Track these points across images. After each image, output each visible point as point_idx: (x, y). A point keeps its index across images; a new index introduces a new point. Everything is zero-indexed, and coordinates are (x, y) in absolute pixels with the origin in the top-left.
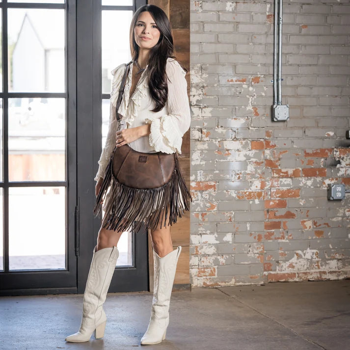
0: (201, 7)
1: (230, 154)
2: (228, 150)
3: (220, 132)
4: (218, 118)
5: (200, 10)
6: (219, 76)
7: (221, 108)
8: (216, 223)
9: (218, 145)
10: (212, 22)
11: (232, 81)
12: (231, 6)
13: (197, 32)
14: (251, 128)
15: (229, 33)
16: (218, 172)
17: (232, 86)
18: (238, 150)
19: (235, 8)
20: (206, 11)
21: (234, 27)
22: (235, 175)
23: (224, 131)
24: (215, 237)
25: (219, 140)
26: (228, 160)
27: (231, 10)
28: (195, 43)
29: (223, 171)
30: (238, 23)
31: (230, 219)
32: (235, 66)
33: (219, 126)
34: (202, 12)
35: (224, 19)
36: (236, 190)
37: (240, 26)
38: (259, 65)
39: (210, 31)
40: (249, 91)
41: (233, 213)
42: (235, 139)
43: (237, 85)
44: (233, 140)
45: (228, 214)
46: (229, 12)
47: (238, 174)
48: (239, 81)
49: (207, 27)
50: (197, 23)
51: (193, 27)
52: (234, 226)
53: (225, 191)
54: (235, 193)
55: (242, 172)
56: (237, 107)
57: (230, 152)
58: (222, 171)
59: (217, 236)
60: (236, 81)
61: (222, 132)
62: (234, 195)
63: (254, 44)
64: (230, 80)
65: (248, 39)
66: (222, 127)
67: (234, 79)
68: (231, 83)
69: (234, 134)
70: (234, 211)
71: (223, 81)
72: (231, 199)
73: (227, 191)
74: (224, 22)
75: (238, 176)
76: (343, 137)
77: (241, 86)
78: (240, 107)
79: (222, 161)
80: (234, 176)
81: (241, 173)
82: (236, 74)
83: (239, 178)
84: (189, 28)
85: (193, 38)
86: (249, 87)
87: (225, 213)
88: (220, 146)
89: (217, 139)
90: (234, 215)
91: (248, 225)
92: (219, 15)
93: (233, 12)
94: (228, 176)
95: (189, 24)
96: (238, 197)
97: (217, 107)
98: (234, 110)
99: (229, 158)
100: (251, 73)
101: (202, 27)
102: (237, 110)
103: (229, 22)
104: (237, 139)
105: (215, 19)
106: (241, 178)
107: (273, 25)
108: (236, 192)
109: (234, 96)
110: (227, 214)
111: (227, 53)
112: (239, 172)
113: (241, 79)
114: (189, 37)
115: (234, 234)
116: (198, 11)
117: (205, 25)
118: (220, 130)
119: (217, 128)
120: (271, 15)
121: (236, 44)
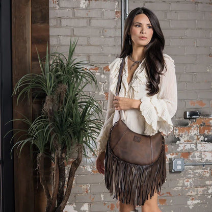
0: (58, 4)
5: (58, 7)
8: (74, 195)
10: (68, 18)
12: (84, 3)
13: (55, 27)
14: (103, 111)
15: (83, 27)
19: (88, 5)
20: (62, 7)
21: (87, 22)
24: (74, 207)
27: (84, 7)
28: (53, 36)
30: (91, 18)
31: (87, 191)
32: (89, 57)
34: (59, 9)
35: (79, 15)
36: (91, 166)
37: (93, 21)
38: (110, 56)
39: (67, 26)
40: (101, 78)
41: (89, 186)
46: (83, 9)
48: (92, 69)
49: (64, 22)
50: (55, 18)
51: (52, 22)
52: (90, 197)
53: (81, 167)
54: (90, 168)
56: (91, 93)
59: (75, 206)
62: (90, 170)
63: (105, 37)
64: (84, 69)
65: (100, 33)
67: (88, 68)
70: (89, 184)
72: (87, 173)
73: (83, 166)
74: (78, 18)
75: (92, 153)
76: (181, 117)
78: (94, 92)
80: (89, 153)
81: (95, 150)
83: (94, 155)
84: (48, 23)
85: (52, 32)
86: (101, 75)
87: (82, 186)
90: (90, 188)
91: (102, 196)
92: (74, 11)
93: (86, 9)
95: (49, 19)
96: (93, 171)
98: (88, 95)
100: (103, 62)
101: (59, 22)
102: (91, 95)
103: (83, 18)
105: (71, 15)
107: (120, 20)
111: (82, 45)
113: (94, 68)
114: (48, 31)
115: (90, 204)
116: (56, 8)
117: (62, 20)
120: (118, 12)
121: (89, 37)
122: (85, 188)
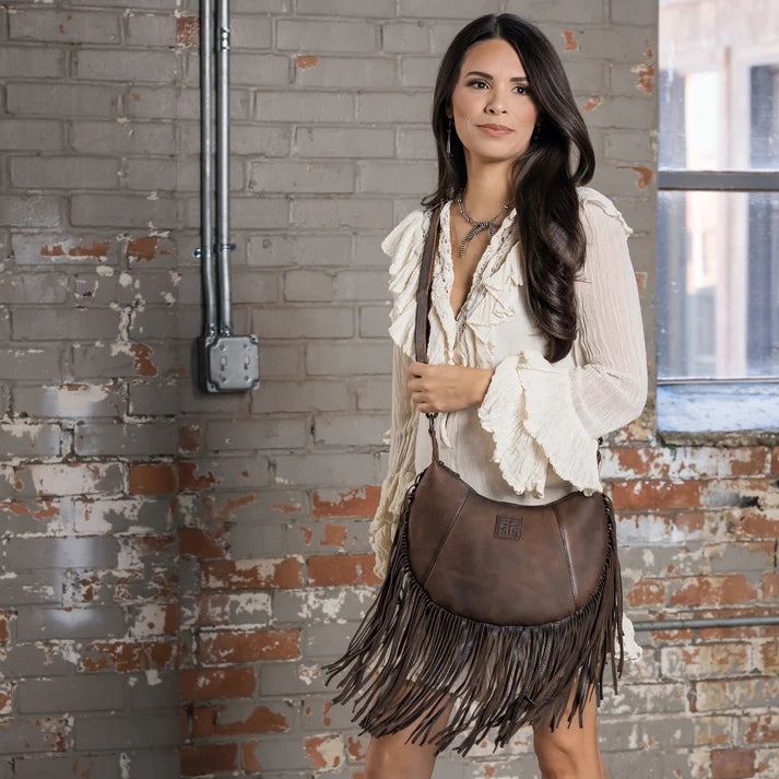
1: (56, 511)
2: (48, 498)
3: (20, 435)
4: (13, 383)
6: (11, 234)
7: (22, 348)
8: (10, 759)
9: (12, 481)
11: (58, 251)
14: (127, 419)
15: (46, 81)
16: (12, 575)
17: (60, 269)
18: (84, 498)
21: (61, 61)
22: (75, 586)
23: (34, 430)
25: (16, 462)
26: (50, 534)
29: (30, 571)
30: (76, 46)
31: (61, 744)
32: (69, 200)
33: (17, 414)
35: (27, 31)
36: (78, 640)
37: (84, 57)
38: (153, 197)
40: (118, 286)
41: (71, 721)
42: (73, 459)
43: (77, 264)
44: (65, 462)
45: (51, 726)
46: (42, 7)
47: (85, 583)
48: (83, 252)
52: (75, 769)
53: (39, 645)
54: (75, 650)
55: (101, 574)
56: (77, 346)
57: (54, 504)
58: (28, 573)
60: (72, 253)
61: (26, 435)
62: (73, 657)
63: (134, 120)
64: (50, 249)
65: (114, 103)
66: (25, 415)
67: (66, 245)
68: (54, 258)
69: (68, 441)
70: (71, 713)
71: (27, 253)
72: (62, 669)
73: (46, 644)
74: (24, 43)
75: (84, 590)
77: (89, 270)
78: (88, 344)
79: (26, 536)
80: (70, 590)
81: (95, 579)
82: (72, 227)
83: (88, 596)
86: (117, 273)
87: (43, 721)
88: (18, 485)
89: (10, 460)
90: (73, 728)
91: (123, 762)
92: (8, 16)
93: (57, 7)
94: (50, 591)
96: (87, 663)
97: (8, 347)
98: (67, 355)
99: (53, 525)
100: (126, 223)
102: (78, 356)
103: (45, 44)
104: (80, 460)
106: (96, 598)
107: (196, 54)
108: (79, 646)
109: (64, 306)
110: (47, 725)
111: (38, 155)
112: (87, 576)
113: (90, 247)
118: (18, 428)
119: (6, 418)
120: (189, 20)
121: (70, 122)
122: (54, 729)
